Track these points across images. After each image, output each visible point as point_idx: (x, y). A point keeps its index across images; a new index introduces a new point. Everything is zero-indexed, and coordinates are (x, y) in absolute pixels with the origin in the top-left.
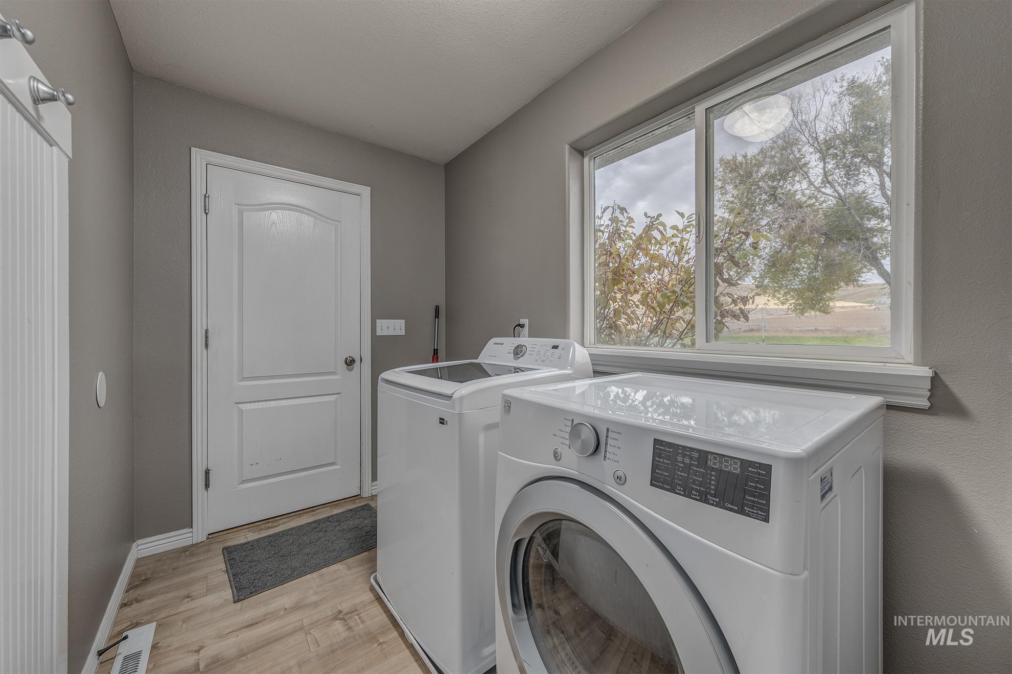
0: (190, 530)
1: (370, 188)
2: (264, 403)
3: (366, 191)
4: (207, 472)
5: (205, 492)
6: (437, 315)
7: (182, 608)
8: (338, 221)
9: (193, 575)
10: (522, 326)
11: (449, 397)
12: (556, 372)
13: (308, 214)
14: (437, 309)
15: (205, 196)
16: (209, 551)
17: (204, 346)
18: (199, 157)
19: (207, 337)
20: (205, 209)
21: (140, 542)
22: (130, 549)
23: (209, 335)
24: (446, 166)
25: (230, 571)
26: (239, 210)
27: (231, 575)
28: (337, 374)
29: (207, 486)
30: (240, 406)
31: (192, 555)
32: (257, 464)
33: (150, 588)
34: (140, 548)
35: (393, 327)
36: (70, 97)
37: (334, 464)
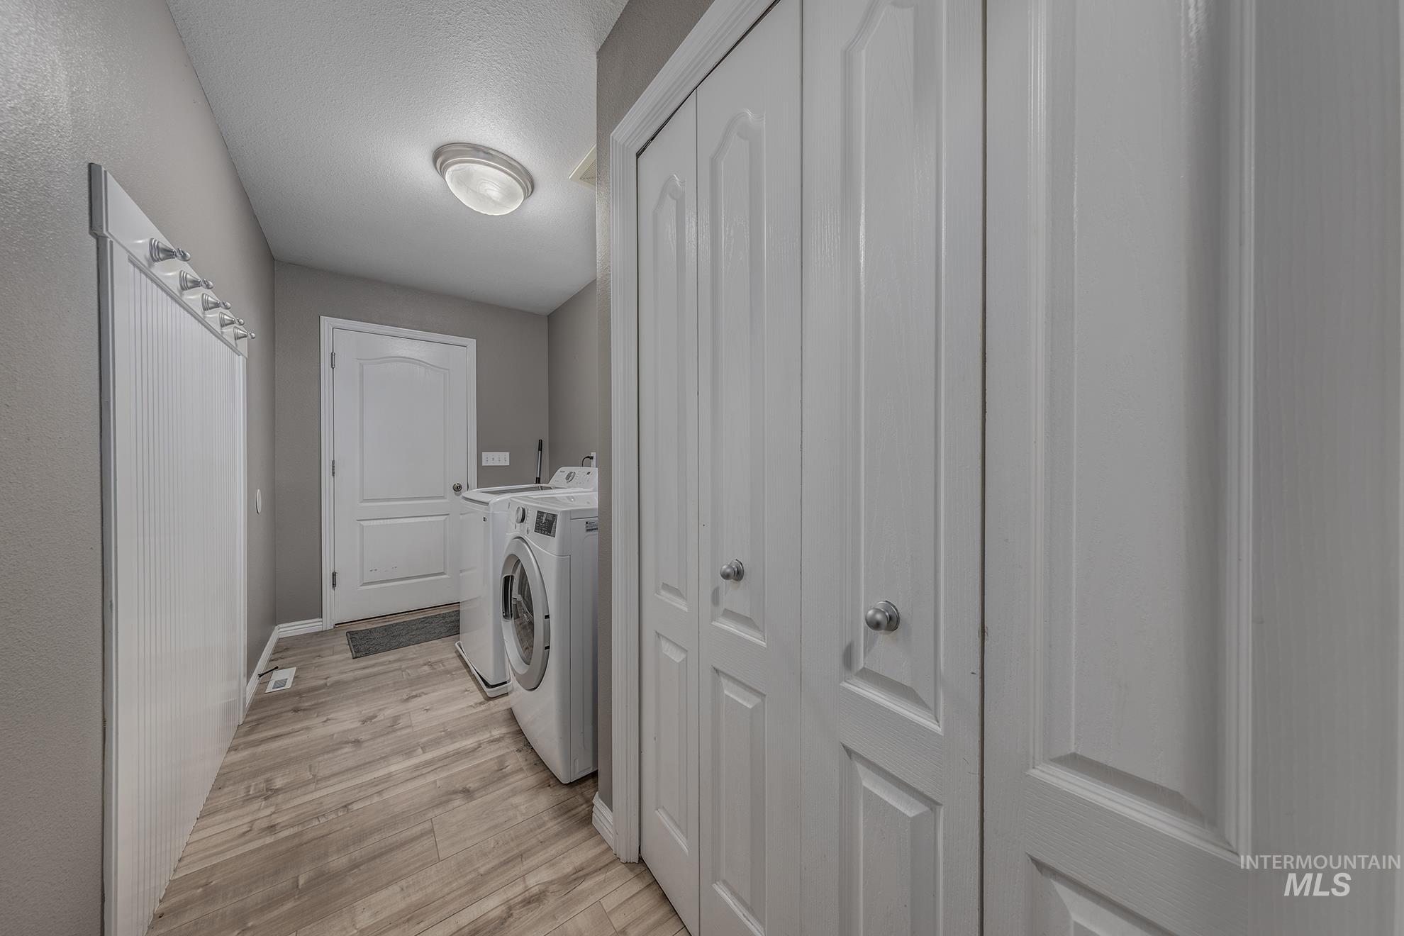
0: (321, 619)
1: (475, 340)
2: (382, 521)
3: (472, 343)
4: (334, 575)
5: (332, 591)
6: (540, 449)
7: (315, 661)
8: (447, 369)
9: (323, 646)
10: (592, 458)
11: (487, 504)
12: (582, 489)
13: (420, 365)
14: (541, 442)
15: (332, 355)
16: (335, 634)
17: (331, 474)
18: (327, 323)
19: (333, 467)
20: (332, 365)
21: (281, 626)
22: (273, 630)
23: (336, 465)
24: (548, 316)
25: (351, 644)
26: (360, 364)
27: (352, 647)
28: (446, 498)
29: (334, 585)
30: (362, 522)
31: (322, 636)
32: (376, 570)
33: (290, 653)
34: (281, 630)
35: (500, 459)
36: (253, 334)
37: (443, 574)
